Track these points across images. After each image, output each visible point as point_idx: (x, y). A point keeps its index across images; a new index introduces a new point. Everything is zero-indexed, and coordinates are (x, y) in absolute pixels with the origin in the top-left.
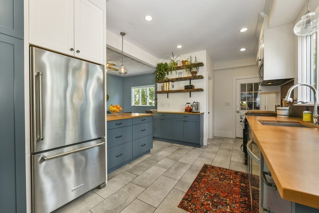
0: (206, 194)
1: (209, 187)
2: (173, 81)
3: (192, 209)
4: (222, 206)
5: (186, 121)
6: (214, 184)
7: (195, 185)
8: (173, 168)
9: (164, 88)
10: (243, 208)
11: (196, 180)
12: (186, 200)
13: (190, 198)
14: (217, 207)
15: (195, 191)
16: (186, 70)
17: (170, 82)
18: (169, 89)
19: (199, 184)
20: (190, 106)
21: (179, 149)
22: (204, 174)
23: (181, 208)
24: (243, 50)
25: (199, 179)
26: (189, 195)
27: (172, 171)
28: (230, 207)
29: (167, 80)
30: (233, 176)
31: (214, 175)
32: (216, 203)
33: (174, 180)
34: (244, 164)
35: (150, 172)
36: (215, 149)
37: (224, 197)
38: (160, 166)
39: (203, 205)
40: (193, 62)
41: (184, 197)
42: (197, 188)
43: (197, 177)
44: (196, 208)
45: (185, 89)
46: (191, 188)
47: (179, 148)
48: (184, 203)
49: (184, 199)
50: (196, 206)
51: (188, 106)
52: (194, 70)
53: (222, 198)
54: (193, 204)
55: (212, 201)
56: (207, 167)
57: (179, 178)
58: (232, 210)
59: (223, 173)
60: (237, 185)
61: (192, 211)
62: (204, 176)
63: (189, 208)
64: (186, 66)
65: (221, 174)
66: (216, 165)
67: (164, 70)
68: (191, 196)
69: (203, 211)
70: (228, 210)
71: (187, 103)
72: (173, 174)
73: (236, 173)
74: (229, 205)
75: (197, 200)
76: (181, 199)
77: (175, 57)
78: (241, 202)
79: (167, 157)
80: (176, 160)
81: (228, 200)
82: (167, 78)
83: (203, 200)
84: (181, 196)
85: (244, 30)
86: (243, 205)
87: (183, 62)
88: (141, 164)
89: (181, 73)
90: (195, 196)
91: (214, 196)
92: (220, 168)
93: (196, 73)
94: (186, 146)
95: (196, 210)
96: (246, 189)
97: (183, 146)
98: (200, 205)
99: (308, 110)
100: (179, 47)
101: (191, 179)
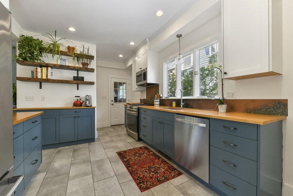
0: (145, 171)
1: (140, 165)
2: (54, 67)
3: (150, 185)
4: (159, 170)
5: (79, 117)
6: (140, 161)
7: (131, 170)
8: (96, 169)
9: (37, 74)
10: (165, 164)
11: (127, 167)
12: (140, 183)
13: (141, 180)
14: (158, 173)
15: (137, 174)
16: (74, 59)
17: (49, 69)
18: (47, 76)
19: (132, 167)
20: (79, 100)
21: (75, 151)
22: (126, 159)
23: (144, 190)
24: (121, 56)
25: (128, 165)
26: (138, 179)
27: (97, 172)
28: (162, 168)
29: (44, 65)
30: (142, 151)
31: (132, 156)
32: (155, 171)
33: (111, 178)
34: (137, 141)
35: (74, 189)
36: (107, 138)
37: (153, 165)
38: (76, 177)
39: (151, 178)
40: (86, 52)
41: (136, 183)
42: (135, 171)
43: (125, 164)
44: (152, 183)
45: (74, 80)
46: (131, 173)
47: (73, 149)
48: (142, 186)
49: (138, 184)
50: (150, 182)
51: (78, 100)
52: (85, 61)
53: (153, 166)
54: (147, 182)
55: (153, 172)
56: (122, 154)
57: (112, 174)
58: (164, 169)
59: (134, 152)
60: (149, 155)
61: (152, 186)
62: (127, 160)
63: (149, 186)
64: (75, 54)
65: (135, 153)
66: (124, 149)
67: (38, 48)
68: (139, 178)
69: (156, 180)
70: (163, 170)
71: (75, 97)
72: (103, 174)
73: (141, 148)
74: (160, 167)
75: (146, 178)
76: (136, 186)
77: (57, 38)
78: (162, 162)
79: (72, 164)
80: (87, 161)
81: (156, 165)
82: (43, 61)
83: (148, 174)
84: (134, 184)
85: (132, 43)
86: (164, 163)
87: (69, 48)
88: (45, 191)
89: (65, 60)
90: (141, 176)
91: (149, 168)
92: (130, 150)
93: (87, 64)
94: (78, 145)
95: (153, 183)
96: (155, 154)
97: (75, 147)
98: (151, 179)
99: (174, 101)
100: (72, 29)
101: (121, 168)
